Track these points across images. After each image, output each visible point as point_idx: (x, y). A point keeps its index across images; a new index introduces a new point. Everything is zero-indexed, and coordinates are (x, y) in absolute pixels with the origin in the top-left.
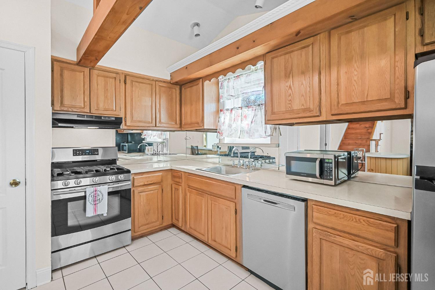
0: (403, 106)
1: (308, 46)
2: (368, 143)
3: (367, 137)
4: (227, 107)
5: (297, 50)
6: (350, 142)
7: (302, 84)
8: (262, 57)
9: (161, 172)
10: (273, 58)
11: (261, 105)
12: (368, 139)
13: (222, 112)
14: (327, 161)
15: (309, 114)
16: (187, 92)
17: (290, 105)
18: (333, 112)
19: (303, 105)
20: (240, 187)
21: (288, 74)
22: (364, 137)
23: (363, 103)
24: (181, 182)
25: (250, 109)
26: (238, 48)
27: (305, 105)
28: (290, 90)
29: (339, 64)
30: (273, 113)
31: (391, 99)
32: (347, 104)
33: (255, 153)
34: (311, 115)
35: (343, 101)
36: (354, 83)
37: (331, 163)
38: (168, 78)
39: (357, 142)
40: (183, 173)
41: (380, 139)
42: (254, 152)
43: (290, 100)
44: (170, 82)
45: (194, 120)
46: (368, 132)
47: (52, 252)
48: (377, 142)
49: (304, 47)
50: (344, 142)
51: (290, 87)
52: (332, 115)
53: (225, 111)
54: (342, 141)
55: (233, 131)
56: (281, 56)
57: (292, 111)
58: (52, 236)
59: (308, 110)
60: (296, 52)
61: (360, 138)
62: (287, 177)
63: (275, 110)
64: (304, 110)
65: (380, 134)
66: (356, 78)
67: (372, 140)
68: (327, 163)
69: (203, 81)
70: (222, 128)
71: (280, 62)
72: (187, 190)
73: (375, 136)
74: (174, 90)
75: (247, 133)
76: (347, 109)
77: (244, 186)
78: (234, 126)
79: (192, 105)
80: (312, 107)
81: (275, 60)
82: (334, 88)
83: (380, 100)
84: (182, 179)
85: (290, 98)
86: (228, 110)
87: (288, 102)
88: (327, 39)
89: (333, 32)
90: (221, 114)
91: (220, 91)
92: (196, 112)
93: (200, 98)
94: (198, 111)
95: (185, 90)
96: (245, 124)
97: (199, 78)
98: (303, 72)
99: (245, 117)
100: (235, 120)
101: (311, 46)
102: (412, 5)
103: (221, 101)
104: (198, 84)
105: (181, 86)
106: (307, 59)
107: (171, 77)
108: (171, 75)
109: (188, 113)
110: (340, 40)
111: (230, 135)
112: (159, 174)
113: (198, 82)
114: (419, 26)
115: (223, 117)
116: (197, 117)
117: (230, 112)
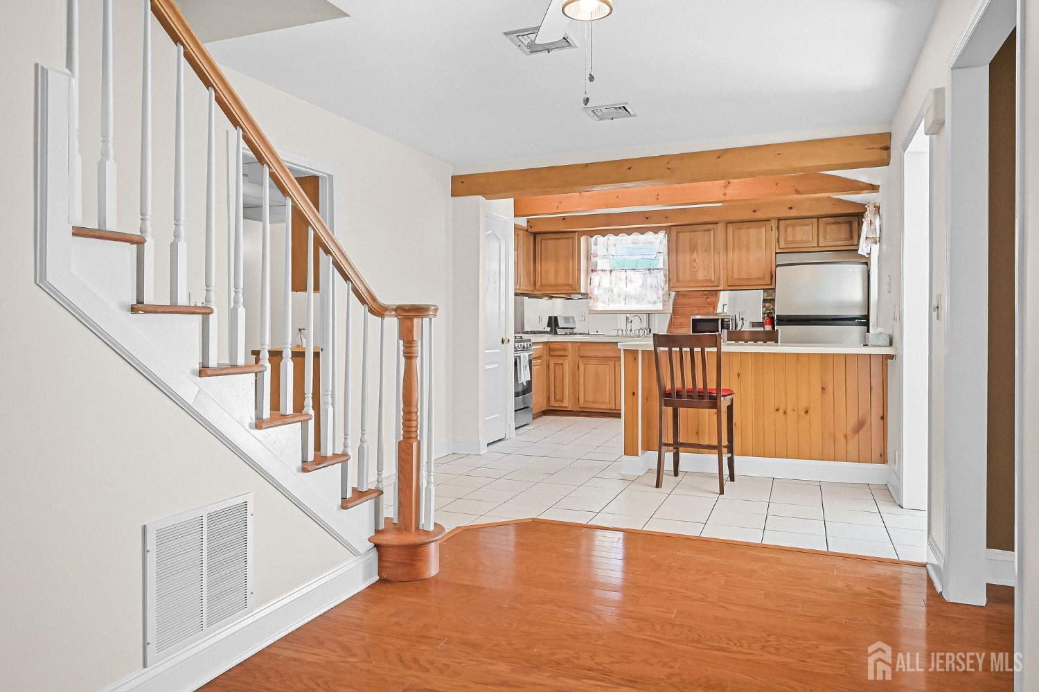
0: (769, 283)
1: (710, 231)
5: (701, 231)
7: (705, 259)
8: (667, 229)
10: (678, 232)
11: (651, 270)
13: (595, 273)
15: (710, 284)
16: (549, 245)
17: (695, 276)
18: (730, 283)
19: (706, 276)
21: (693, 249)
23: (748, 279)
24: (567, 354)
25: (638, 273)
26: (647, 218)
28: (695, 263)
29: (733, 250)
30: (678, 281)
31: (763, 278)
32: (739, 279)
34: (712, 285)
35: (736, 276)
36: (743, 264)
37: (729, 321)
38: (524, 225)
40: (569, 345)
43: (695, 272)
44: (527, 230)
45: (561, 281)
47: (515, 411)
49: (707, 231)
51: (695, 260)
53: (600, 272)
55: (616, 297)
56: (686, 231)
57: (697, 281)
58: (515, 397)
59: (712, 282)
60: (700, 233)
63: (681, 278)
64: (707, 281)
66: (744, 261)
68: (726, 321)
69: (579, 236)
70: (596, 292)
71: (685, 237)
72: (580, 362)
74: (529, 240)
75: (635, 298)
76: (738, 283)
78: (616, 290)
79: (558, 261)
80: (713, 279)
81: (680, 235)
82: (730, 267)
83: (758, 279)
84: (568, 351)
85: (694, 270)
86: (603, 270)
87: (693, 273)
88: (725, 228)
89: (729, 225)
90: (593, 275)
91: (593, 247)
92: (567, 273)
93: (574, 255)
94: (571, 271)
95: (543, 241)
96: (633, 289)
97: (575, 232)
98: (706, 250)
99: (631, 281)
100: (616, 284)
101: (712, 231)
102: (774, 224)
103: (593, 259)
104: (573, 238)
105: (535, 235)
106: (710, 241)
107: (529, 224)
108: (528, 222)
109: (550, 272)
110: (733, 232)
111: (612, 301)
112: (540, 347)
113: (571, 235)
114: (777, 237)
115: (596, 278)
116: (568, 278)
117: (608, 274)
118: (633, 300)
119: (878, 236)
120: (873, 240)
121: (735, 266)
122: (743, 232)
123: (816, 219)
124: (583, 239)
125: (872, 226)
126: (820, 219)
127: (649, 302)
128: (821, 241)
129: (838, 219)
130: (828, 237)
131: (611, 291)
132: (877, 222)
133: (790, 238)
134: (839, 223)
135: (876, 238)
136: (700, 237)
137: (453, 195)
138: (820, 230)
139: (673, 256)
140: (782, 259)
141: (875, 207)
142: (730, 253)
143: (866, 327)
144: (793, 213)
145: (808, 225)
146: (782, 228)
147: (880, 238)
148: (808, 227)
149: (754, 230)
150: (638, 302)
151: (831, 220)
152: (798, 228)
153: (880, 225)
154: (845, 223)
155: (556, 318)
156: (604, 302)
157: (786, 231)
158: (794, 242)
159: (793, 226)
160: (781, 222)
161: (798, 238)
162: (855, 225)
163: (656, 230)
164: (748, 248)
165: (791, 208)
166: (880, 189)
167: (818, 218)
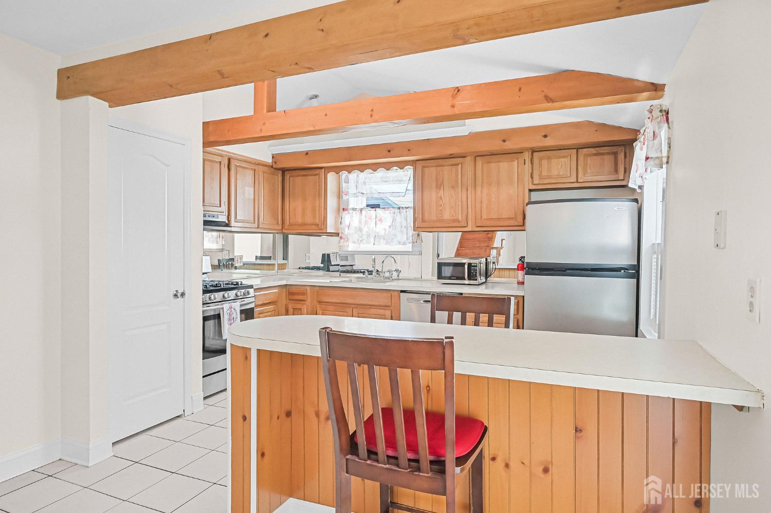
0: (522, 224)
1: (458, 165)
2: (488, 251)
3: (486, 245)
4: (351, 206)
5: (448, 166)
6: (468, 251)
7: (452, 197)
8: (413, 163)
9: (277, 288)
10: (423, 167)
11: (401, 209)
12: (488, 246)
13: (346, 212)
14: (473, 265)
15: (456, 225)
16: (296, 182)
17: (440, 215)
18: (477, 225)
19: (453, 216)
20: (396, 293)
21: (439, 185)
22: (482, 245)
23: (499, 219)
24: (306, 299)
25: (387, 212)
26: (389, 151)
27: (454, 216)
28: (441, 201)
29: (482, 187)
30: (423, 221)
31: (515, 218)
32: (488, 219)
33: (354, 266)
34: (459, 225)
35: (484, 217)
36: (493, 203)
37: (476, 266)
38: (269, 160)
39: (474, 251)
41: (502, 247)
42: (352, 265)
43: (441, 210)
44: (272, 167)
45: (309, 220)
46: (488, 237)
47: (203, 376)
48: (498, 251)
49: (454, 165)
50: (460, 252)
51: (441, 198)
52: (477, 227)
53: (351, 211)
54: (458, 250)
55: (365, 237)
56: (432, 167)
57: (443, 221)
59: (457, 221)
60: (446, 167)
61: (478, 245)
62: (438, 282)
63: (426, 217)
64: (453, 221)
65: (502, 240)
66: (493, 199)
67: (493, 248)
68: (473, 266)
69: (326, 172)
70: (346, 231)
71: (431, 172)
72: (318, 307)
73: (497, 243)
74: (276, 177)
75: (384, 239)
76: (487, 223)
77: (402, 291)
78: (365, 230)
79: (305, 199)
80: (460, 219)
81: (426, 170)
82: (478, 206)
83: (509, 219)
84: (307, 294)
85: (441, 208)
86: (354, 209)
87: (439, 212)
88: (473, 163)
89: (477, 158)
90: (345, 214)
91: (344, 185)
92: (314, 210)
93: (321, 193)
94: (317, 208)
95: (291, 178)
96: (381, 228)
97: (321, 168)
98: (453, 187)
99: (381, 220)
100: (366, 223)
101: (460, 165)
102: (527, 156)
103: (345, 198)
104: (318, 174)
105: (284, 171)
106: (457, 176)
107: (274, 159)
108: (273, 157)
109: (297, 209)
110: (483, 166)
111: (361, 241)
112: (276, 291)
113: (317, 172)
114: (530, 171)
115: (347, 218)
116: (314, 217)
117: (358, 213)
118: (382, 240)
119: (665, 154)
120: (657, 162)
121: (484, 206)
122: (492, 165)
123: (575, 150)
124: (331, 176)
125: (656, 141)
126: (580, 150)
127: (399, 243)
128: (579, 177)
129: (601, 150)
130: (589, 171)
131: (361, 230)
132: (663, 133)
133: (545, 173)
134: (602, 154)
135: (662, 157)
136: (447, 172)
137: (59, 96)
138: (579, 162)
139: (419, 194)
140: (535, 196)
141: (661, 111)
142: (479, 189)
143: (635, 280)
144: (549, 142)
145: (566, 157)
146: (536, 161)
147: (668, 157)
148: (566, 159)
149: (505, 163)
150: (387, 243)
151: (593, 150)
152: (554, 161)
153: (669, 138)
154: (608, 154)
155: (328, 255)
156: (354, 242)
157: (540, 165)
158: (549, 177)
159: (549, 158)
160: (535, 154)
161: (555, 172)
162: (621, 156)
163: (401, 165)
164: (498, 183)
165: (545, 136)
166: (666, 89)
167: (578, 148)
